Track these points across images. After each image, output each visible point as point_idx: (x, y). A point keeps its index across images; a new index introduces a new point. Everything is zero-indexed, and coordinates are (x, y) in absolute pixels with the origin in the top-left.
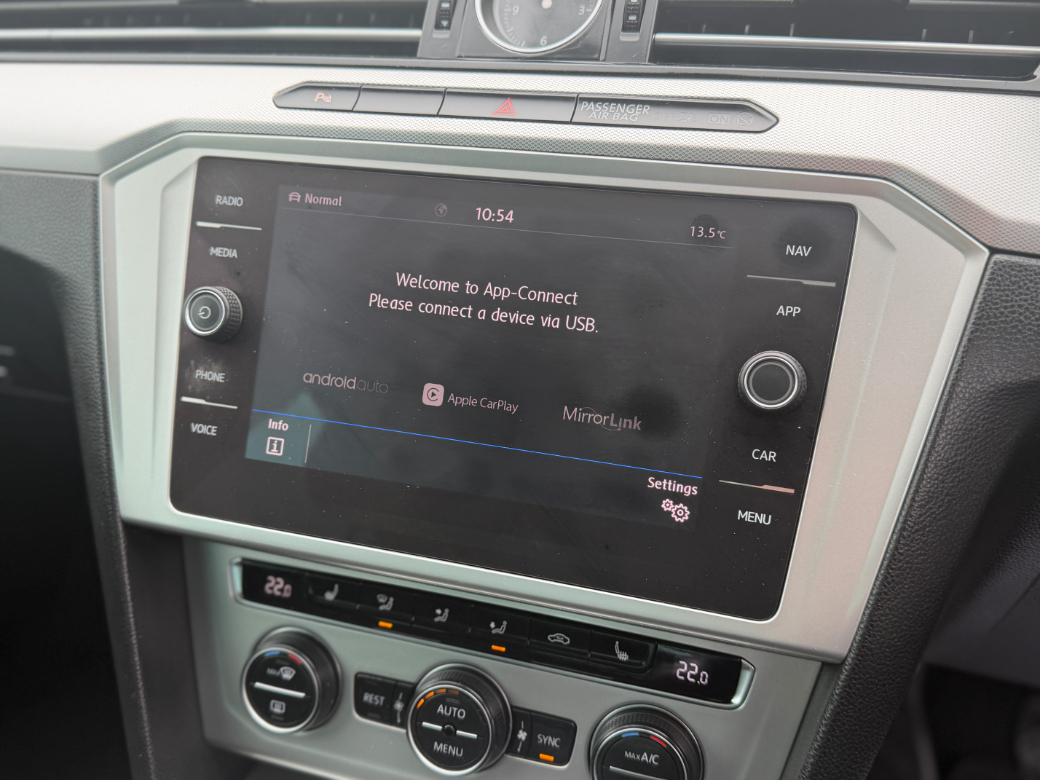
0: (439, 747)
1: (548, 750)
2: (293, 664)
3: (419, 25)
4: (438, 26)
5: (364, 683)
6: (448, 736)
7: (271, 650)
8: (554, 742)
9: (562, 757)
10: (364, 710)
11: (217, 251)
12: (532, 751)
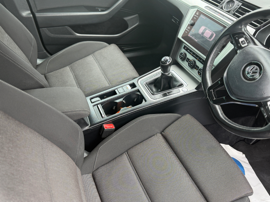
0: (189, 65)
1: (196, 69)
2: (183, 54)
3: (219, 4)
4: (221, 5)
5: (188, 59)
6: (190, 64)
7: (183, 53)
8: (197, 68)
9: (197, 70)
10: (186, 61)
11: (194, 18)
12: (195, 68)
